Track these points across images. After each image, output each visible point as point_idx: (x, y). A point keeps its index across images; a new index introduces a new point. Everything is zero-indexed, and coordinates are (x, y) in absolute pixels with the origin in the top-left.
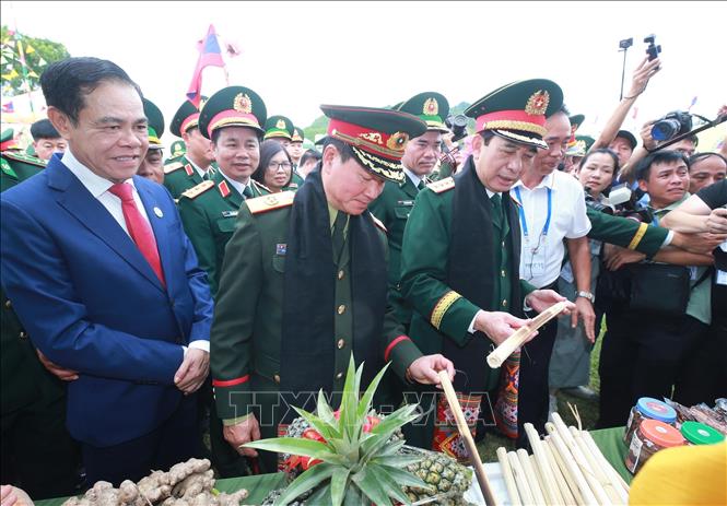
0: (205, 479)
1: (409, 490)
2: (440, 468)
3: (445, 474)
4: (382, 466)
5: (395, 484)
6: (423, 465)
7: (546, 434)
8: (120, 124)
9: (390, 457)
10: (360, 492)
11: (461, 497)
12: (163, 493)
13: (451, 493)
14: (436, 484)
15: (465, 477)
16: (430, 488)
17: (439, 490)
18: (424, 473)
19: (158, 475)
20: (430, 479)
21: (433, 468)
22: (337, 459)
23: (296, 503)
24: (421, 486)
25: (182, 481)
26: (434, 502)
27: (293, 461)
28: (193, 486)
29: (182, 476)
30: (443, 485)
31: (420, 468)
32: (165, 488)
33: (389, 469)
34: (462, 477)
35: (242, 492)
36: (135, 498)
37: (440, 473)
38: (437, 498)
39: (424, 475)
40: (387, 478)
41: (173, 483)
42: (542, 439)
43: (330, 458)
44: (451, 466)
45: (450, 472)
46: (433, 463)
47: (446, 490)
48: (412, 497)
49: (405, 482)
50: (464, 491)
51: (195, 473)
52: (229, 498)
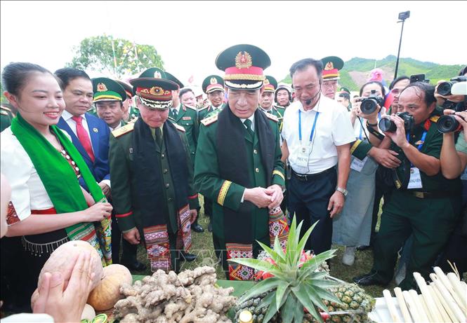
0: (212, 278)
1: (329, 304)
2: (352, 294)
3: (355, 298)
4: (312, 286)
5: (318, 297)
6: (340, 290)
7: (431, 281)
8: (82, 93)
9: (318, 281)
10: (297, 299)
11: (366, 315)
12: (190, 281)
13: (359, 311)
14: (349, 303)
15: (370, 303)
16: (344, 305)
17: (350, 307)
18: (341, 295)
19: (188, 272)
20: (344, 299)
21: (347, 293)
22: (282, 276)
23: (259, 299)
24: (338, 303)
25: (200, 276)
26: (346, 315)
27: (259, 275)
28: (205, 280)
29: (199, 274)
30: (354, 304)
31: (338, 292)
32: (191, 279)
33: (316, 288)
34: (368, 302)
35: (231, 288)
36: (175, 281)
37: (351, 297)
38: (348, 312)
39: (341, 296)
40: (313, 293)
41: (195, 277)
42: (428, 284)
43: (278, 274)
44: (360, 293)
45: (359, 297)
46: (347, 290)
47: (356, 308)
48: (331, 308)
49: (327, 298)
50: (368, 311)
51: (206, 273)
52: (224, 290)
